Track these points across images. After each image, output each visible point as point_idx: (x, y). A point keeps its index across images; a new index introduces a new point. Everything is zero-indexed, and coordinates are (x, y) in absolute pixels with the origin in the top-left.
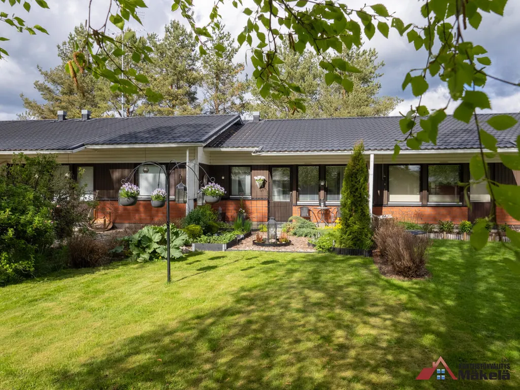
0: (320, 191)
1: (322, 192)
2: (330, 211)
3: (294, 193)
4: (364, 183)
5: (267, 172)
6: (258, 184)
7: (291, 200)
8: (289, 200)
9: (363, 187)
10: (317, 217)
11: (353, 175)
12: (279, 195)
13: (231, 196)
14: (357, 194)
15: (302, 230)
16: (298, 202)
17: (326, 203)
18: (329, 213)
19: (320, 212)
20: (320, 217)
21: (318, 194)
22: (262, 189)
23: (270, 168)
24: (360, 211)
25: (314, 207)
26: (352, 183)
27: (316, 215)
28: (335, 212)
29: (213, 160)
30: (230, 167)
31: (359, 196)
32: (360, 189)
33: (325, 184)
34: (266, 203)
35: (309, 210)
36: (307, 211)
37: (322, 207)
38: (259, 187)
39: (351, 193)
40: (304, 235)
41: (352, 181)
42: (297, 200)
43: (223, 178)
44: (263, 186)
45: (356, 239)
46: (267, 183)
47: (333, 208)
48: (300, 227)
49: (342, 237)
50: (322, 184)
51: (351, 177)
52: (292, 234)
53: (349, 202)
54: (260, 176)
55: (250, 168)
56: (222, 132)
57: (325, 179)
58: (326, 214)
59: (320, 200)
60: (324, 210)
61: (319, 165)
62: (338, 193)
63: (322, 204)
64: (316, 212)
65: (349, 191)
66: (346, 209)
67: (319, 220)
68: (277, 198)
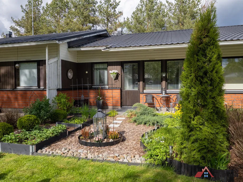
0: (162, 82)
1: (164, 83)
2: (170, 98)
3: (141, 83)
4: (217, 63)
5: (119, 67)
6: (113, 76)
7: (139, 89)
8: (137, 89)
9: (215, 70)
10: (160, 103)
11: (199, 51)
12: (129, 85)
13: (93, 87)
14: (205, 80)
15: (143, 117)
16: (144, 91)
17: (167, 91)
18: (170, 99)
19: (162, 99)
20: (162, 103)
21: (160, 84)
22: (116, 81)
23: (122, 64)
24: (211, 106)
25: (157, 95)
26: (199, 63)
27: (159, 101)
28: (174, 99)
29: (79, 59)
30: (93, 64)
31: (209, 82)
32: (212, 71)
33: (166, 76)
34: (119, 91)
35: (153, 97)
36: (151, 98)
37: (164, 95)
38: (113, 79)
39: (196, 78)
40: (143, 123)
41: (198, 61)
42: (144, 89)
43: (87, 72)
44: (117, 78)
45: (205, 150)
46: (120, 76)
47: (173, 95)
48: (141, 114)
49: (182, 144)
50: (164, 75)
51: (197, 55)
52: (133, 121)
53: (194, 91)
54: (114, 70)
55: (107, 64)
56: (85, 37)
57: (166, 72)
58: (167, 100)
59: (162, 89)
60: (165, 97)
61: (161, 60)
62: (177, 83)
63: (164, 92)
64: (159, 99)
65: (193, 75)
66: (189, 102)
67: (161, 105)
68: (128, 87)
